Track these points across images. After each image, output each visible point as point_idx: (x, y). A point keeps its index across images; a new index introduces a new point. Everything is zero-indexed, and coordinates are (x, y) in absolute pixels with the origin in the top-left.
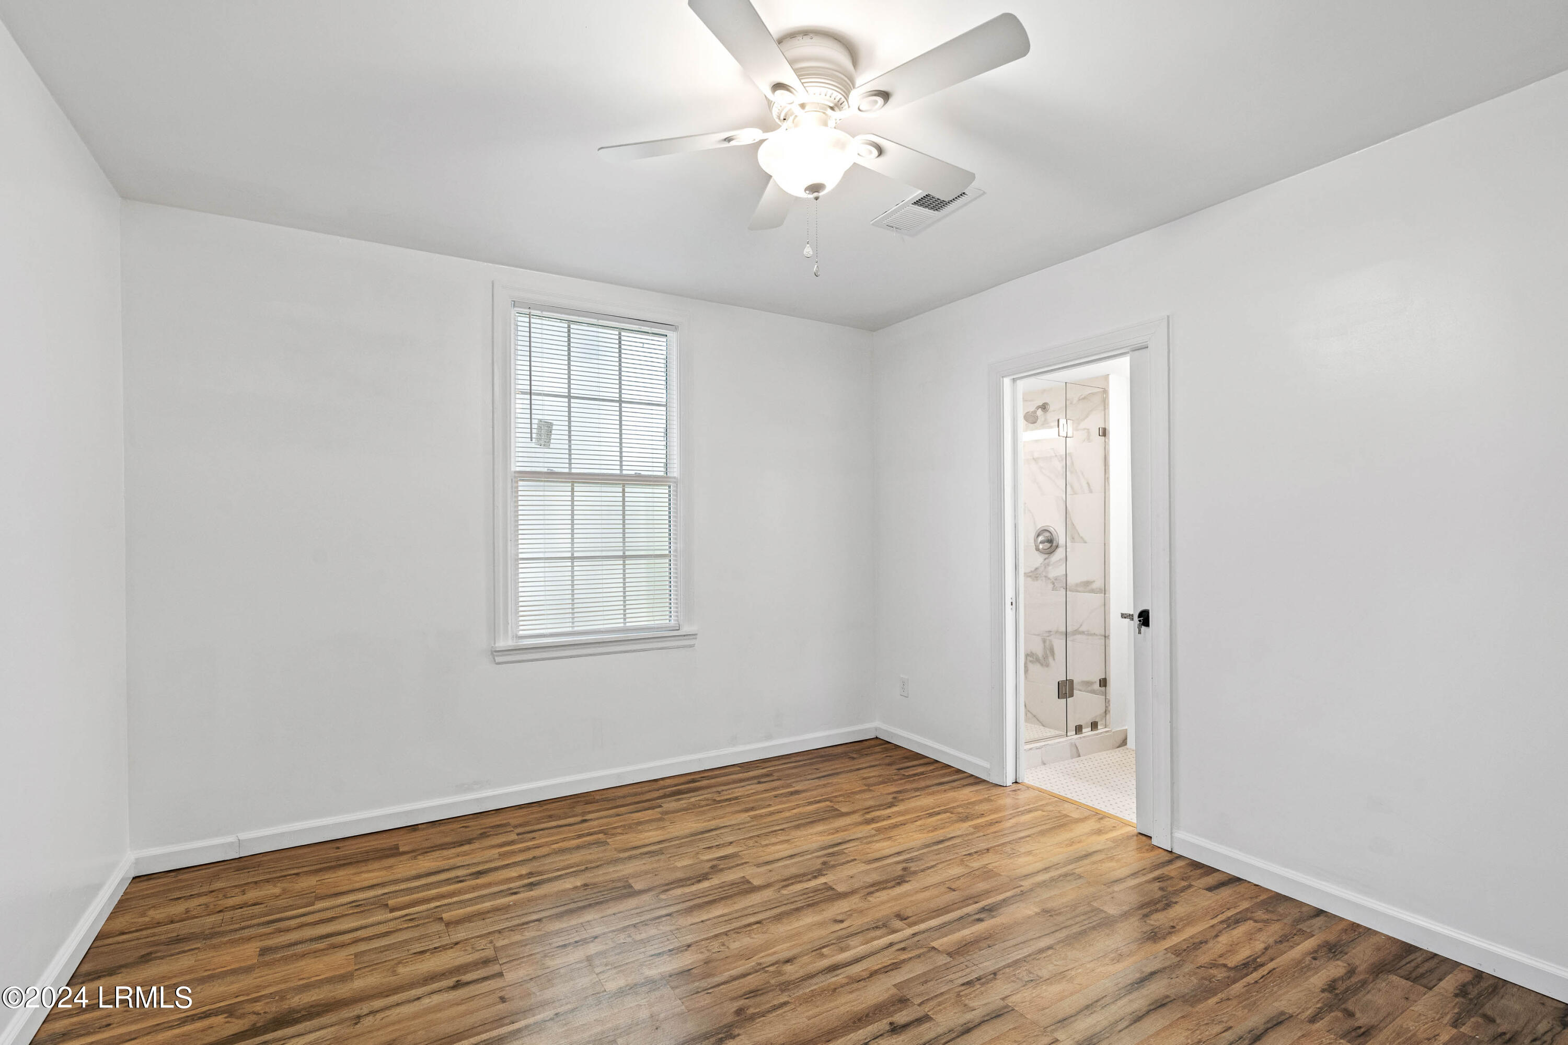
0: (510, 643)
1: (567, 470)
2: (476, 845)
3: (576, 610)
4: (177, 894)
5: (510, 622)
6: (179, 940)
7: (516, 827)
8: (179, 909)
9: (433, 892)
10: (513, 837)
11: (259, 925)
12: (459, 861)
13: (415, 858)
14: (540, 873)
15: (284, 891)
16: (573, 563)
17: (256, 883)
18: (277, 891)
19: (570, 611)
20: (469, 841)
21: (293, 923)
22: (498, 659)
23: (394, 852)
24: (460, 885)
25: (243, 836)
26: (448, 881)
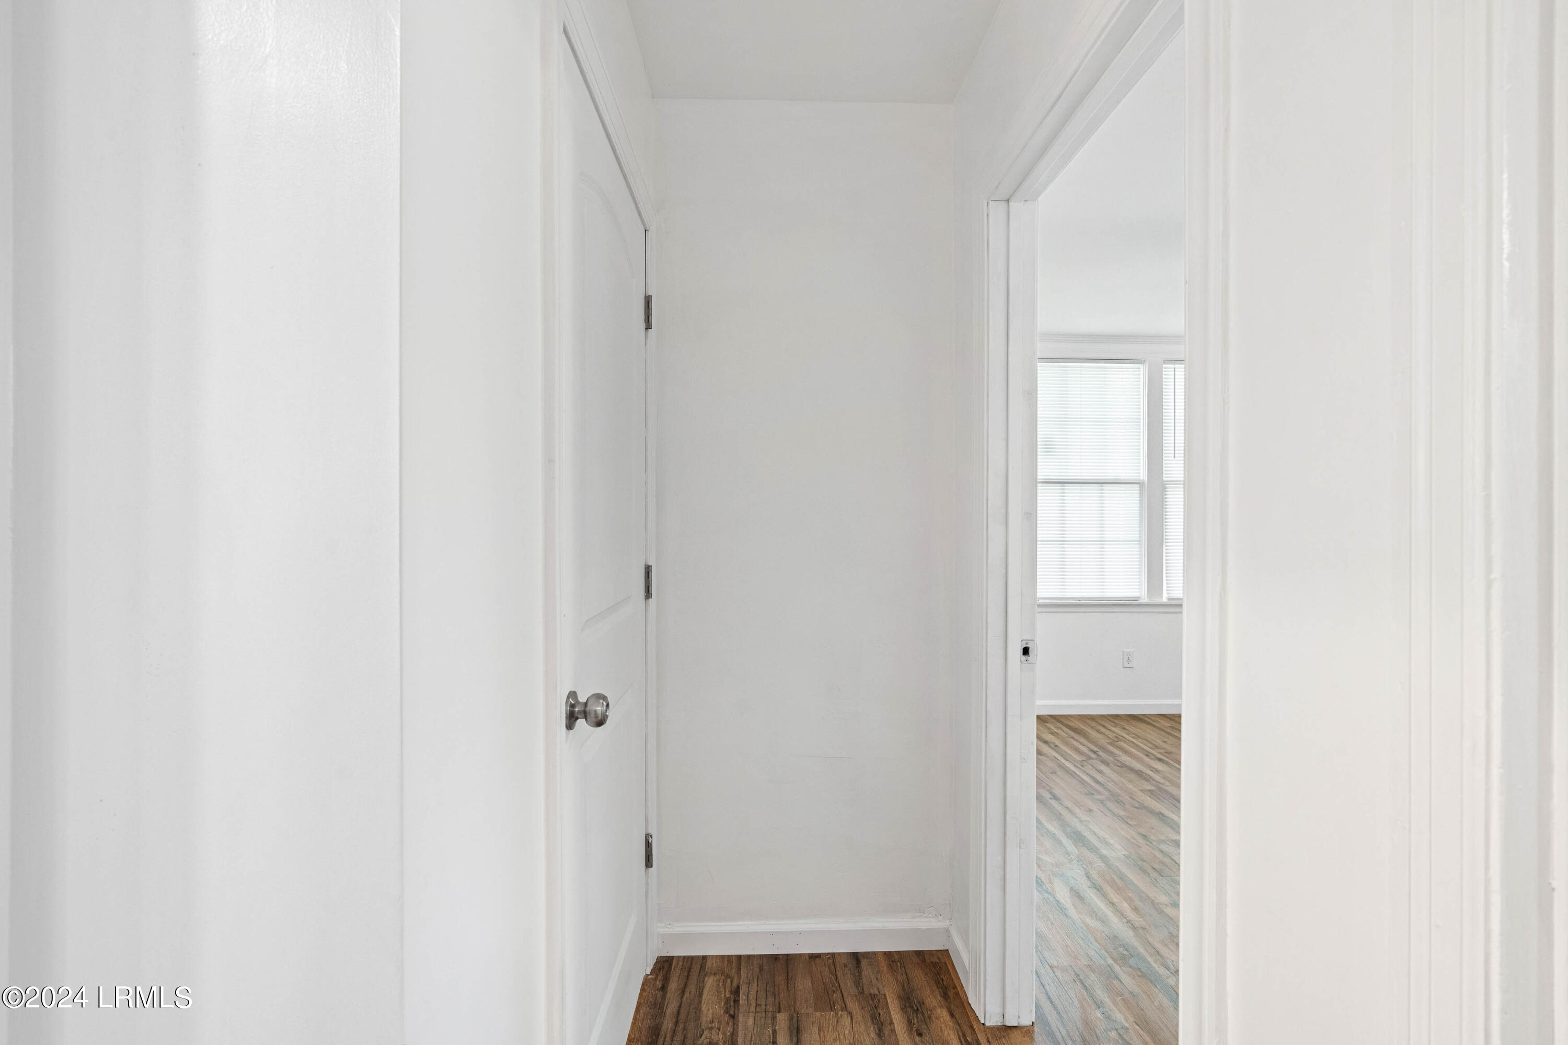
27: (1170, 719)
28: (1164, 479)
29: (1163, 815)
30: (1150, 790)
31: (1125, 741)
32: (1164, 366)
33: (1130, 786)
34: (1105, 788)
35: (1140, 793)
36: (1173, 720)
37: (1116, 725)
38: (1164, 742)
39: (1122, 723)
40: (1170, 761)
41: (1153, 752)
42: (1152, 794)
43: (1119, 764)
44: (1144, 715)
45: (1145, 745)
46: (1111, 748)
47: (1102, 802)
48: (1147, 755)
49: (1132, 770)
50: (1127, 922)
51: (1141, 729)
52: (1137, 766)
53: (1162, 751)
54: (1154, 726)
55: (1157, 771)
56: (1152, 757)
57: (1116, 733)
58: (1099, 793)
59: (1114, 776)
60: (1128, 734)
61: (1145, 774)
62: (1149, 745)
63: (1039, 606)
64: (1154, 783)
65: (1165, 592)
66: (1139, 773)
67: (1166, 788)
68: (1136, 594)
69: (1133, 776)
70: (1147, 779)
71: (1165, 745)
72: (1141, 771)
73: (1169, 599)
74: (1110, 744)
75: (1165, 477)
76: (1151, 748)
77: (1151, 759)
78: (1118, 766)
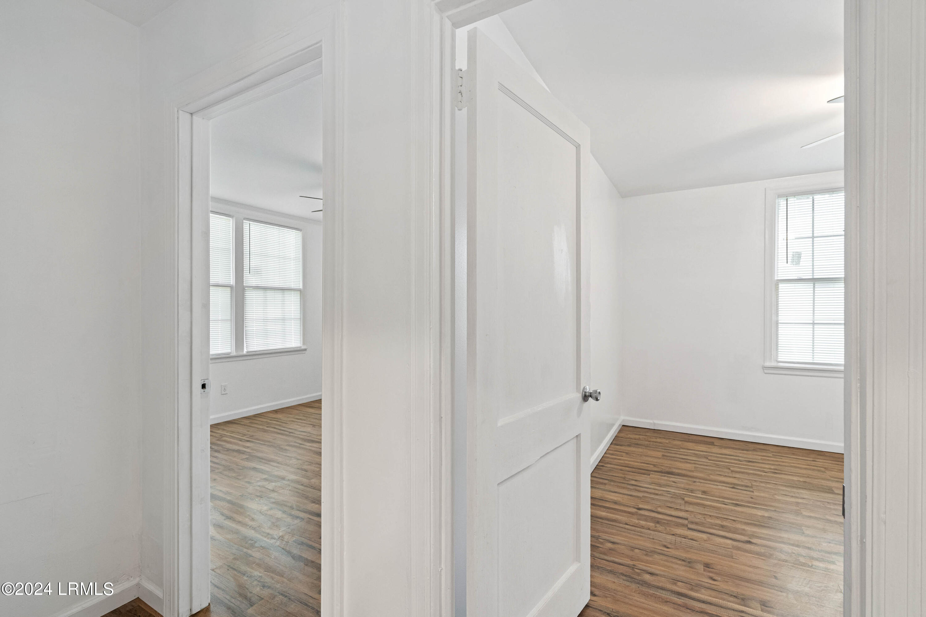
0: (774, 364)
1: (811, 277)
2: (750, 452)
3: (815, 352)
4: (636, 433)
5: (773, 354)
6: (637, 444)
7: (772, 452)
8: (637, 437)
9: (728, 460)
10: (770, 455)
11: (662, 449)
12: (740, 455)
13: (721, 448)
14: (781, 471)
15: (670, 443)
16: (813, 326)
17: (660, 437)
18: (667, 441)
19: (812, 351)
20: (747, 450)
21: (672, 452)
22: (766, 371)
23: (712, 444)
24: (740, 462)
25: (656, 422)
26: (735, 459)
27: (249, 418)
28: (244, 285)
29: (255, 468)
30: (246, 458)
31: (226, 436)
32: (244, 221)
33: (235, 459)
34: (221, 465)
35: (242, 461)
36: (250, 419)
37: (219, 429)
38: (248, 431)
39: (222, 427)
40: (253, 440)
41: (244, 438)
42: (248, 459)
43: (226, 450)
44: (234, 420)
45: (238, 435)
46: (219, 442)
47: (221, 473)
48: (240, 441)
49: (234, 450)
50: (250, 528)
51: (233, 428)
52: (236, 447)
53: (248, 436)
54: (241, 424)
55: (248, 447)
56: (244, 441)
57: (220, 434)
58: (218, 469)
59: (226, 457)
60: (227, 432)
61: (242, 450)
62: (241, 435)
63: (211, 359)
64: (248, 454)
65: (245, 348)
66: (239, 451)
67: (254, 454)
68: (229, 351)
69: (235, 454)
70: (243, 453)
71: (249, 433)
72: (239, 450)
73: (247, 352)
74: (218, 440)
75: (245, 284)
76: (241, 436)
77: (243, 442)
78: (226, 451)
